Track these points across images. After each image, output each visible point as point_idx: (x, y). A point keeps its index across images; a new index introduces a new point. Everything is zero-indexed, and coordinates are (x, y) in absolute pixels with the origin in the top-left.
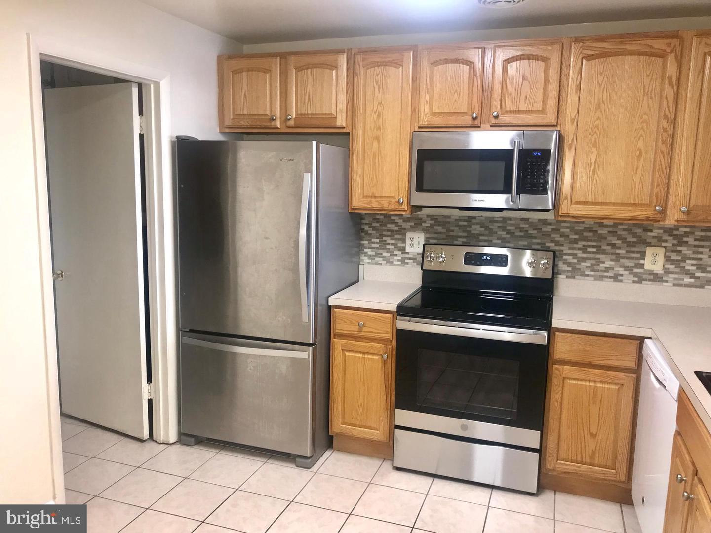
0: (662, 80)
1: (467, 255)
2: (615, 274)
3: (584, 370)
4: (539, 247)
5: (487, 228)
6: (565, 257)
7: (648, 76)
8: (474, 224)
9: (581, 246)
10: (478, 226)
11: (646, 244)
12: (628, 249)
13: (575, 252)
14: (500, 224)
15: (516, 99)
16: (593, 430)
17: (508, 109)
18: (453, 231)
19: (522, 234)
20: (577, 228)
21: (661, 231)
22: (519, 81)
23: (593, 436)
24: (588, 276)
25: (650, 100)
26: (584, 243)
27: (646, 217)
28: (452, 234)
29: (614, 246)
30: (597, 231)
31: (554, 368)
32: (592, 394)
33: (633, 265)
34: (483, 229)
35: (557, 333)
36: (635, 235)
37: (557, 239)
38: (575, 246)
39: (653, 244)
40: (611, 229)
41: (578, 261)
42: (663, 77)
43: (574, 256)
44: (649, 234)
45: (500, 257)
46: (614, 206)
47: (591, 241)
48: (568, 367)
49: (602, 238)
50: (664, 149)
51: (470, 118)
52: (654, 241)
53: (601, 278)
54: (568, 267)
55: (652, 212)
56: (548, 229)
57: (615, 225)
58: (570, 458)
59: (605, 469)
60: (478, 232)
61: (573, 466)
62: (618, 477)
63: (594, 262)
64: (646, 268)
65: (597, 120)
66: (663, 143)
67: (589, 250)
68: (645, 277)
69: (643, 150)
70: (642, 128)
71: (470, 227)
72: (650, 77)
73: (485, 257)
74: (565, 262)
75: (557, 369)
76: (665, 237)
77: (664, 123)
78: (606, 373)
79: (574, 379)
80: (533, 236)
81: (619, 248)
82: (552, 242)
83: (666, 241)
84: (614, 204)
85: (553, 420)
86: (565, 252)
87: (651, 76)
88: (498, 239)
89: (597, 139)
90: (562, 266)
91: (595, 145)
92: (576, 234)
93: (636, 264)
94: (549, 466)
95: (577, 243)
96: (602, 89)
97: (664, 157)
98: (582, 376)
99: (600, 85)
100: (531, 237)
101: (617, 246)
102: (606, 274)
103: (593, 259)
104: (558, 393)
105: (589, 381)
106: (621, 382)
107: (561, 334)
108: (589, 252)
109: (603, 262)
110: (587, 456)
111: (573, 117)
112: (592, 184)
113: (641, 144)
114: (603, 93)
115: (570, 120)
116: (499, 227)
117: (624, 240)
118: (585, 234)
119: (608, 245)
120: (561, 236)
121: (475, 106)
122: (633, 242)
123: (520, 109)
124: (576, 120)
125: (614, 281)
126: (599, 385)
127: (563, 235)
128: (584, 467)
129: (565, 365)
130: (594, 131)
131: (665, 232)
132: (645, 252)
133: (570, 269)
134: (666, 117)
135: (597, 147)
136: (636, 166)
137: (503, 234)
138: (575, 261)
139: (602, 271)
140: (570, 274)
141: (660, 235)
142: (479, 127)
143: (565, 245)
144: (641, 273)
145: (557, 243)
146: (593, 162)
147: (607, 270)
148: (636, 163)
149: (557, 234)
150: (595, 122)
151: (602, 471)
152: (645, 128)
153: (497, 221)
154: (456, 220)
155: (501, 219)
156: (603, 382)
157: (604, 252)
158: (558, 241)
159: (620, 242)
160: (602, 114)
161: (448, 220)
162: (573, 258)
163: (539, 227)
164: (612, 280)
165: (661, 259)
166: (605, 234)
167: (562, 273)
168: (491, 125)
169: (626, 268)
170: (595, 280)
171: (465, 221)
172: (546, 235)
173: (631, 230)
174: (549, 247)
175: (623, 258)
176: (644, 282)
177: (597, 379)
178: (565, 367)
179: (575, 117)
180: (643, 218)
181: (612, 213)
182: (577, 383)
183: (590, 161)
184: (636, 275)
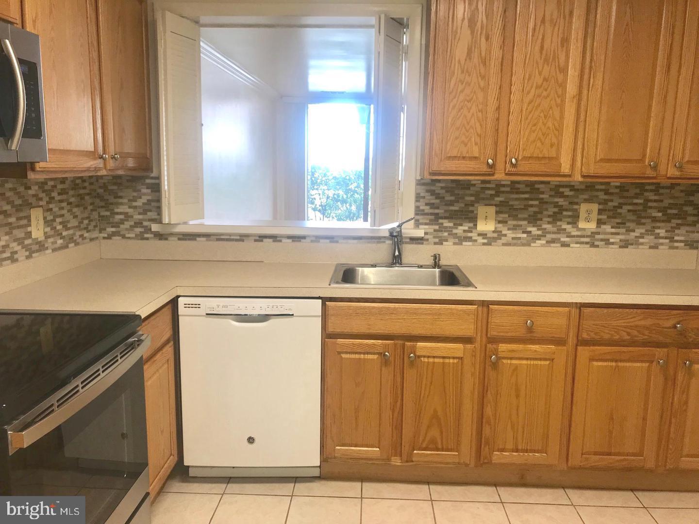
11: (29, 205)
12: (18, 215)
29: (5, 214)
33: (23, 235)
36: (19, 196)
39: (34, 205)
44: (30, 192)
52: (34, 201)
64: (33, 236)
68: (33, 248)
76: (41, 195)
78: (162, 353)
81: (10, 215)
83: (41, 199)
93: (25, 233)
101: (8, 213)
105: (156, 372)
106: (169, 357)
111: (34, 18)
115: (32, 22)
117: (12, 204)
122: (20, 205)
125: (12, 262)
132: (30, 216)
141: (37, 193)
144: (30, 244)
151: (169, 464)
159: (9, 207)
164: (10, 262)
165: (41, 222)
169: (19, 241)
175: (15, 228)
176: (34, 255)
184: (26, 248)
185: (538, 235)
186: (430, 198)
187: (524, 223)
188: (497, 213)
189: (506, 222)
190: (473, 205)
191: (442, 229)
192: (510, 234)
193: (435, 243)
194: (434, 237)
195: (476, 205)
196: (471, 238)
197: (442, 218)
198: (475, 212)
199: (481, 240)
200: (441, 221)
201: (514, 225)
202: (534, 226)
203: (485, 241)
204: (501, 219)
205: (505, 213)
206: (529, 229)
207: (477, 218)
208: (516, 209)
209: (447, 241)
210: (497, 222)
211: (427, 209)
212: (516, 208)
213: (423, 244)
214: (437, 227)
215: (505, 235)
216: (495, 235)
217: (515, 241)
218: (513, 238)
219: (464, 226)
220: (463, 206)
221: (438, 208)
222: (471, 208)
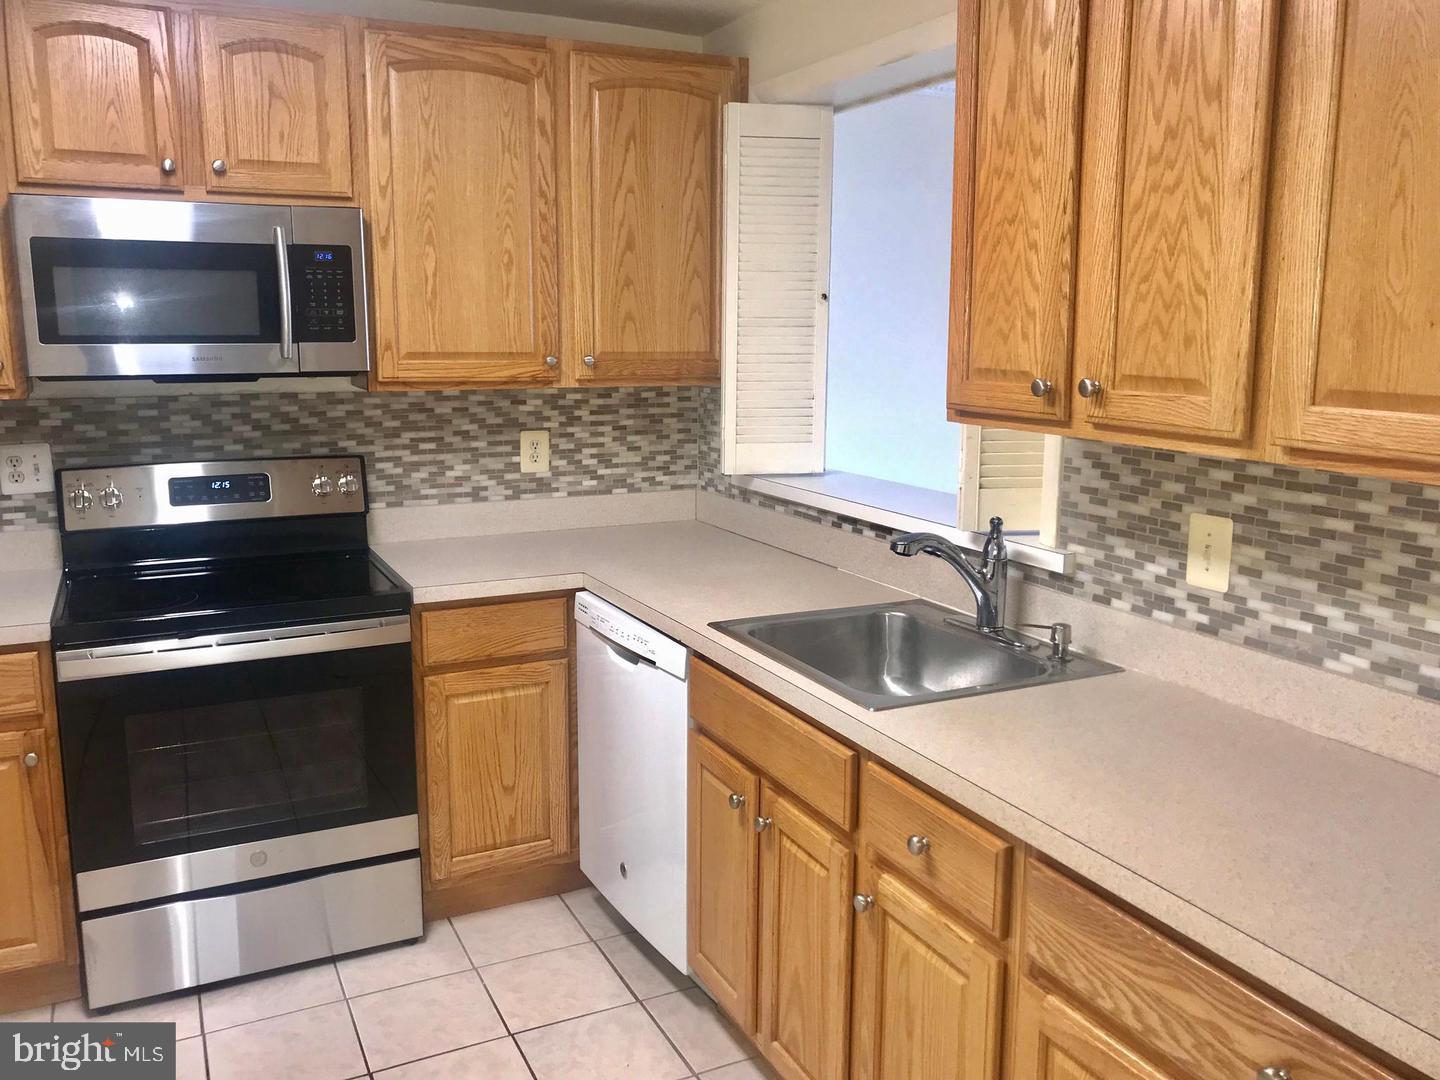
0: (529, 125)
1: (175, 484)
2: (474, 488)
3: (481, 673)
4: (325, 451)
5: (206, 419)
6: (379, 466)
7: (506, 115)
8: (176, 413)
9: (407, 442)
10: (186, 417)
11: (518, 426)
12: (492, 439)
13: (398, 453)
14: (236, 410)
15: (260, 137)
16: (508, 782)
17: (244, 156)
18: (125, 433)
19: (287, 427)
20: (395, 406)
21: (539, 402)
22: (262, 97)
23: (508, 790)
24: (426, 497)
25: (514, 160)
26: (413, 435)
27: (532, 376)
28: (123, 439)
29: (465, 435)
30: (432, 410)
31: (427, 684)
32: (500, 714)
33: (501, 466)
34: (198, 423)
35: (424, 614)
36: (498, 412)
37: (359, 432)
38: (397, 441)
39: (528, 426)
40: (457, 404)
41: (404, 470)
42: (530, 119)
43: (397, 461)
44: (522, 408)
45: (251, 480)
46: (476, 359)
47: (424, 429)
48: (452, 674)
49: (442, 422)
50: (547, 252)
51: (157, 170)
52: (530, 420)
53: (450, 498)
54: (388, 484)
55: (541, 368)
56: (339, 412)
57: (464, 395)
58: (474, 846)
59: (532, 844)
60: (188, 431)
61: (482, 857)
62: (556, 850)
63: (434, 469)
64: (523, 469)
65: (429, 191)
66: (543, 242)
67: (423, 446)
68: (523, 486)
69: (512, 251)
70: (508, 212)
71: (167, 419)
72: (510, 118)
73: (218, 483)
74: (381, 475)
75: (433, 684)
76: (547, 412)
77: (541, 204)
78: (518, 668)
79: (465, 695)
80: (311, 428)
81: (475, 438)
82: (350, 437)
83: (548, 419)
84: (478, 355)
85: (436, 784)
86: (377, 455)
87: (511, 115)
88: (236, 442)
89: (433, 230)
90: (376, 485)
91: (430, 241)
92: (394, 418)
93: (507, 465)
94: (438, 875)
95: (399, 436)
96: (431, 130)
97: (548, 267)
98: (480, 685)
99: (427, 124)
100: (307, 431)
101: (471, 434)
102: (459, 490)
103: (432, 463)
104: (440, 728)
105: (492, 691)
106: (545, 679)
107: (433, 614)
108: (424, 452)
109: (451, 468)
110: (503, 833)
111: (383, 183)
112: (433, 318)
113: (508, 243)
114: (434, 138)
115: (378, 190)
116: (234, 416)
117: (481, 423)
118: (413, 417)
119: (456, 433)
120: (367, 425)
121: (165, 142)
122: (499, 425)
123: (272, 159)
124: (389, 190)
125: (474, 501)
126: (510, 694)
127: (370, 423)
128: (499, 853)
129: (445, 673)
130: (426, 214)
131: (545, 402)
132: (518, 442)
133: (391, 488)
134: (543, 194)
135: (434, 246)
136: (505, 283)
137: (246, 430)
138: (399, 470)
139: (451, 485)
140: (392, 499)
141: (538, 409)
142: (181, 192)
143: (376, 442)
144: (516, 481)
145: (362, 440)
146: (430, 273)
147: (459, 481)
148: (504, 278)
149: (358, 421)
150: (425, 196)
151: (531, 847)
152: (511, 210)
153: (227, 404)
154: (129, 407)
155: (238, 398)
156: (515, 688)
157: (450, 449)
158: (363, 436)
159: (474, 427)
160: (437, 180)
161: (109, 408)
162: (396, 466)
163: (321, 408)
164: (469, 499)
165: (544, 451)
166: (447, 414)
167: (378, 499)
168: (209, 188)
169: (491, 474)
170: (440, 503)
171: (150, 406)
172: (337, 425)
173: (491, 403)
174: (345, 449)
175: (484, 455)
176: (523, 496)
177: (505, 684)
178: (447, 675)
179: (387, 182)
180: (528, 379)
181: (475, 372)
182: (471, 700)
183: (425, 271)
184: (508, 485)
185: (1347, 637)
186: (1091, 476)
187: (1309, 586)
188: (1237, 539)
189: (1258, 574)
190: (1179, 509)
191: (1110, 562)
192: (1269, 616)
193: (1096, 598)
194: (1097, 581)
195: (1187, 508)
196: (1171, 601)
197: (1111, 532)
198: (1184, 529)
199: (1195, 616)
200: (1111, 540)
201: (1279, 589)
202: (1335, 603)
203: (1204, 619)
204: (1247, 563)
205: (1260, 544)
206: (1323, 610)
207: (1187, 546)
208: (1286, 539)
209: (1119, 597)
210: (1235, 568)
211: (1085, 504)
212: (1286, 535)
213: (1070, 592)
214: (1100, 555)
215: (1254, 614)
216: (1229, 607)
217: (1279, 640)
218: (1275, 629)
219: (1159, 564)
220: (1158, 506)
221: (1104, 503)
222: (1175, 517)
